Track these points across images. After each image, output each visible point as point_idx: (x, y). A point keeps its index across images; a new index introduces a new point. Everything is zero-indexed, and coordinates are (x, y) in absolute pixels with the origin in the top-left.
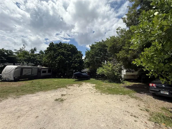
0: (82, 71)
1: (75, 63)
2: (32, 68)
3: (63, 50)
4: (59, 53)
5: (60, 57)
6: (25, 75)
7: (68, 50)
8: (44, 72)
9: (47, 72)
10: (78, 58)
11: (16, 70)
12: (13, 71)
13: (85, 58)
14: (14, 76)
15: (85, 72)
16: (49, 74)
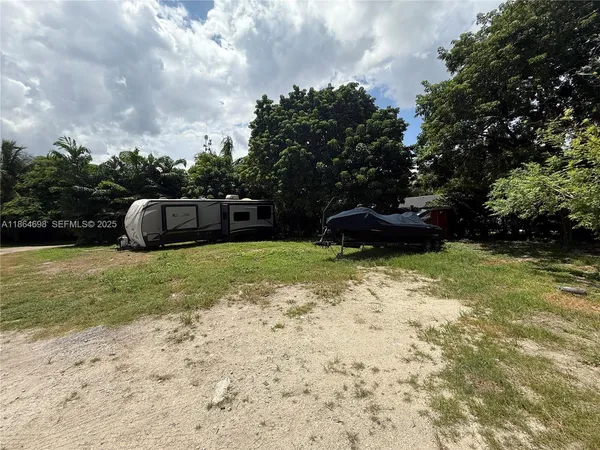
0: (401, 206)
1: (356, 166)
2: (197, 206)
3: (303, 119)
4: (288, 133)
5: (290, 151)
6: (175, 230)
7: (324, 114)
8: (242, 216)
9: (254, 215)
10: (368, 142)
11: (147, 213)
12: (138, 216)
13: (422, 141)
14: (145, 234)
15: (414, 210)
16: (263, 223)
